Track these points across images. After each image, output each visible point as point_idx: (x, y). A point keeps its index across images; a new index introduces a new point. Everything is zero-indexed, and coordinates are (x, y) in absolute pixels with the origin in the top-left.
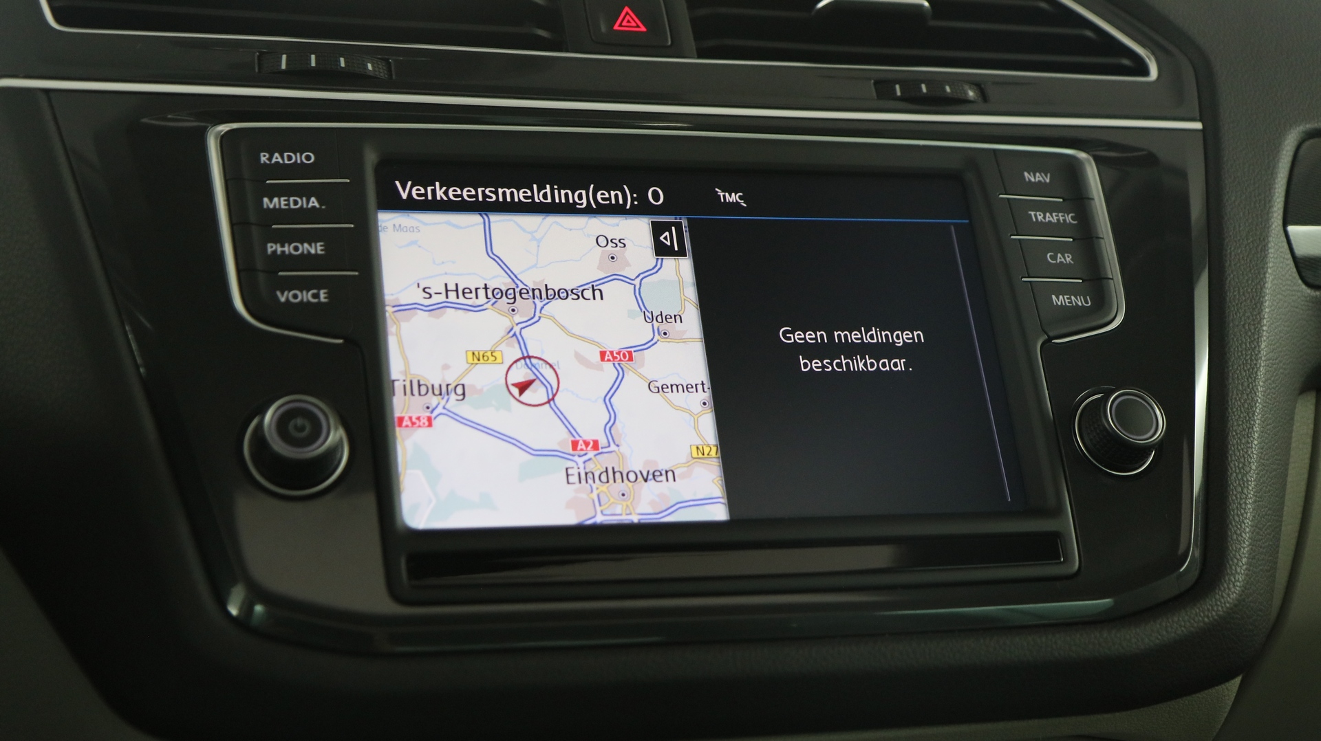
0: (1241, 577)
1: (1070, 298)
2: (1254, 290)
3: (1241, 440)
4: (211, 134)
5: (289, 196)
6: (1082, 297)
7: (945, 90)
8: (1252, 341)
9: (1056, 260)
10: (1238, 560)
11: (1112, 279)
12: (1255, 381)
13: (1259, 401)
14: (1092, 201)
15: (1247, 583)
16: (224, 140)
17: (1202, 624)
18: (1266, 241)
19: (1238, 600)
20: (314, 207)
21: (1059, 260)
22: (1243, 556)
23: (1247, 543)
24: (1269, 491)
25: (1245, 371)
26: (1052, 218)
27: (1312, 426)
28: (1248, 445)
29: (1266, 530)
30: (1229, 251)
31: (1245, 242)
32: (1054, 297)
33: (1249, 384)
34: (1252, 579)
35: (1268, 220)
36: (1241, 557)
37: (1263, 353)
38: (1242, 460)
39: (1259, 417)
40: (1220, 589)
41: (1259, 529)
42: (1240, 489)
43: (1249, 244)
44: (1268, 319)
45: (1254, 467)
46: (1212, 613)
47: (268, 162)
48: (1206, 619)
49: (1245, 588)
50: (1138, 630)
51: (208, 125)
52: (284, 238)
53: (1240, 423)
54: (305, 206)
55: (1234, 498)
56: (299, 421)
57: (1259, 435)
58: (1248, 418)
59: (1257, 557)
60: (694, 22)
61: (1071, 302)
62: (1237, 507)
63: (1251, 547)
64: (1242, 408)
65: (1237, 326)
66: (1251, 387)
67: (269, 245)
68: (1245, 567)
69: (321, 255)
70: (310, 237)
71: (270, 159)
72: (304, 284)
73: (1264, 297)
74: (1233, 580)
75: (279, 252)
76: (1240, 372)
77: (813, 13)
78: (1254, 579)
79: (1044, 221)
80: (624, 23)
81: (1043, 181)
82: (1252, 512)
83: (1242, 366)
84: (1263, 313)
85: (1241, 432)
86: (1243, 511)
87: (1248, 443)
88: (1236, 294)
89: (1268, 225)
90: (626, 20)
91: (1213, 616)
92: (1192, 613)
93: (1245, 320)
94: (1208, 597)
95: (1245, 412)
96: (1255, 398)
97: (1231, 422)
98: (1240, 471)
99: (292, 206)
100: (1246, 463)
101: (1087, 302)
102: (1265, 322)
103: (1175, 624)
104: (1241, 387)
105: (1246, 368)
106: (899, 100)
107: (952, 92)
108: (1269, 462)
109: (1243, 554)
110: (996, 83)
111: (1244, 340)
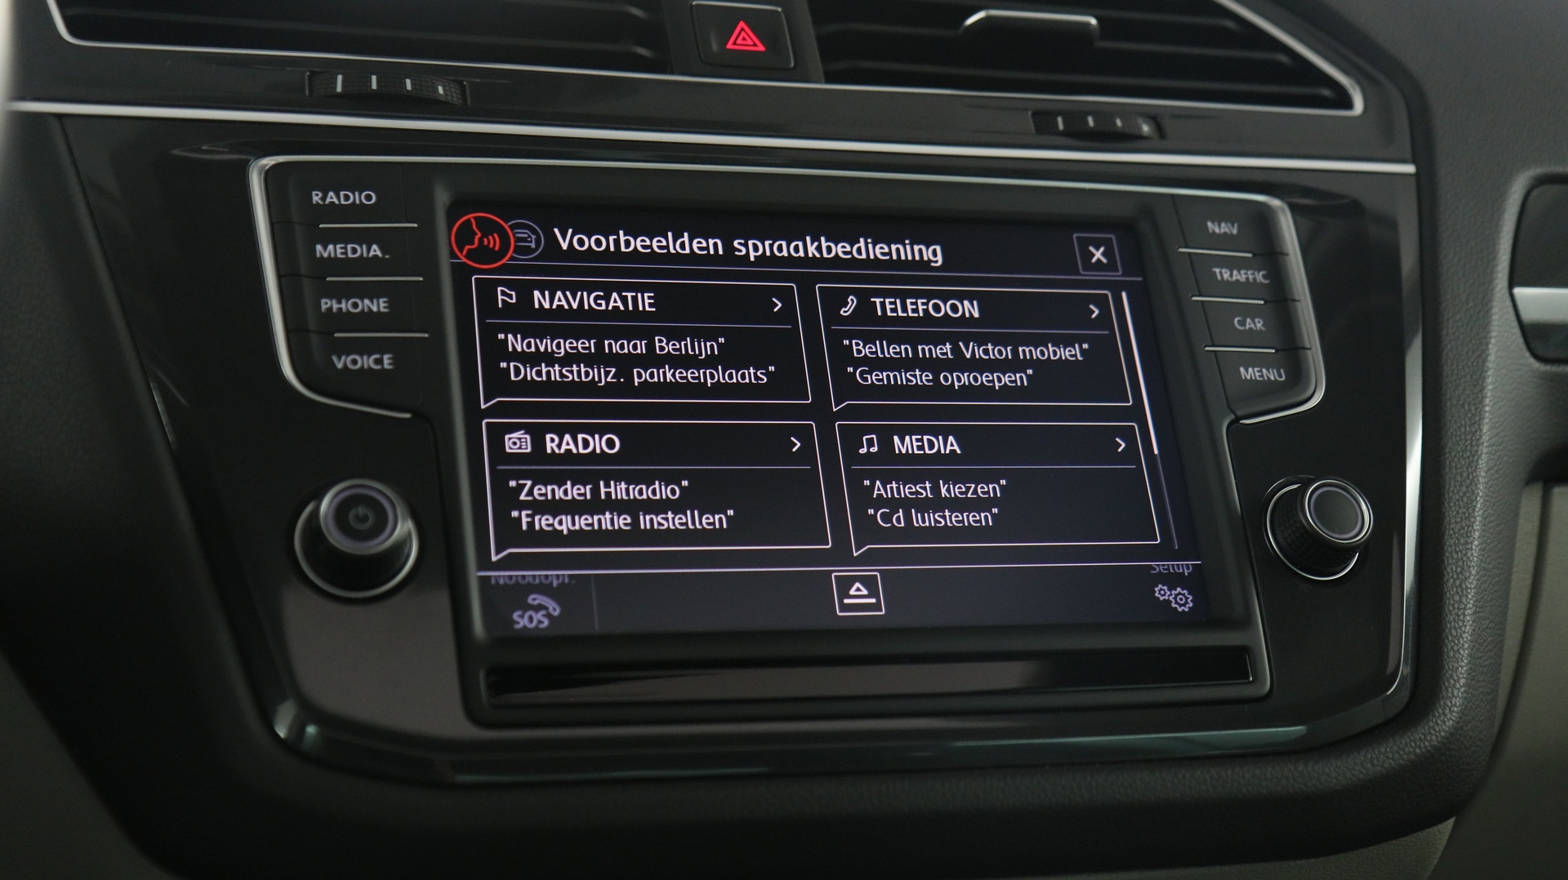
0: (1458, 701)
1: (1261, 371)
2: (1475, 364)
3: (1459, 540)
4: (253, 167)
5: (347, 243)
6: (1275, 371)
7: (1115, 124)
8: (1473, 424)
9: (1245, 325)
10: (1455, 681)
11: (1310, 349)
12: (1475, 470)
13: (1481, 494)
14: (1286, 256)
15: (1466, 708)
16: (270, 175)
17: (1412, 756)
18: (1489, 306)
19: (1455, 728)
20: (375, 257)
21: (1248, 326)
22: (1461, 676)
23: (1465, 661)
24: (1491, 601)
25: (1464, 459)
26: (1240, 276)
27: (1537, 524)
28: (1469, 546)
29: (1487, 646)
30: (1446, 317)
31: (1465, 308)
32: (1242, 370)
33: (1468, 475)
34: (1471, 704)
35: (1491, 281)
36: (1459, 678)
37: (1485, 438)
38: (1461, 564)
39: (1480, 512)
40: (1434, 716)
41: (1480, 644)
42: (1457, 598)
43: (1469, 309)
44: (1491, 398)
45: (1474, 572)
46: (1424, 743)
47: (321, 202)
48: (1418, 751)
49: (1463, 713)
50: (1339, 763)
51: (249, 157)
52: (341, 292)
53: (1459, 520)
54: (365, 255)
55: (1451, 608)
56: (361, 510)
57: (1481, 534)
58: (1467, 515)
59: (1476, 678)
60: (824, 43)
61: (1262, 376)
62: (1454, 619)
63: (1470, 665)
64: (1461, 503)
65: (1456, 406)
66: (1471, 478)
67: (323, 301)
68: (1463, 689)
69: (386, 313)
70: (372, 292)
71: (324, 199)
72: (364, 348)
73: (1486, 372)
74: (1450, 704)
75: (334, 310)
76: (1459, 460)
77: (960, 31)
78: (1473, 704)
79: (1230, 279)
80: (739, 41)
81: (1229, 232)
82: (1471, 625)
83: (1461, 454)
84: (1486, 391)
85: (1460, 530)
86: (1461, 624)
87: (1467, 543)
88: (1454, 366)
89: (1491, 288)
90: (741, 38)
91: (1425, 747)
92: (1401, 743)
93: (1465, 399)
94: (1420, 724)
95: (1464, 507)
96: (1476, 491)
97: (1448, 519)
98: (1458, 576)
99: (350, 255)
100: (1465, 567)
101: (1280, 376)
102: (1487, 401)
103: (1382, 756)
104: (1459, 478)
105: (1465, 456)
106: (1062, 135)
107: (1123, 126)
108: (1491, 566)
109: (1462, 674)
110: (1175, 116)
111: (1463, 422)
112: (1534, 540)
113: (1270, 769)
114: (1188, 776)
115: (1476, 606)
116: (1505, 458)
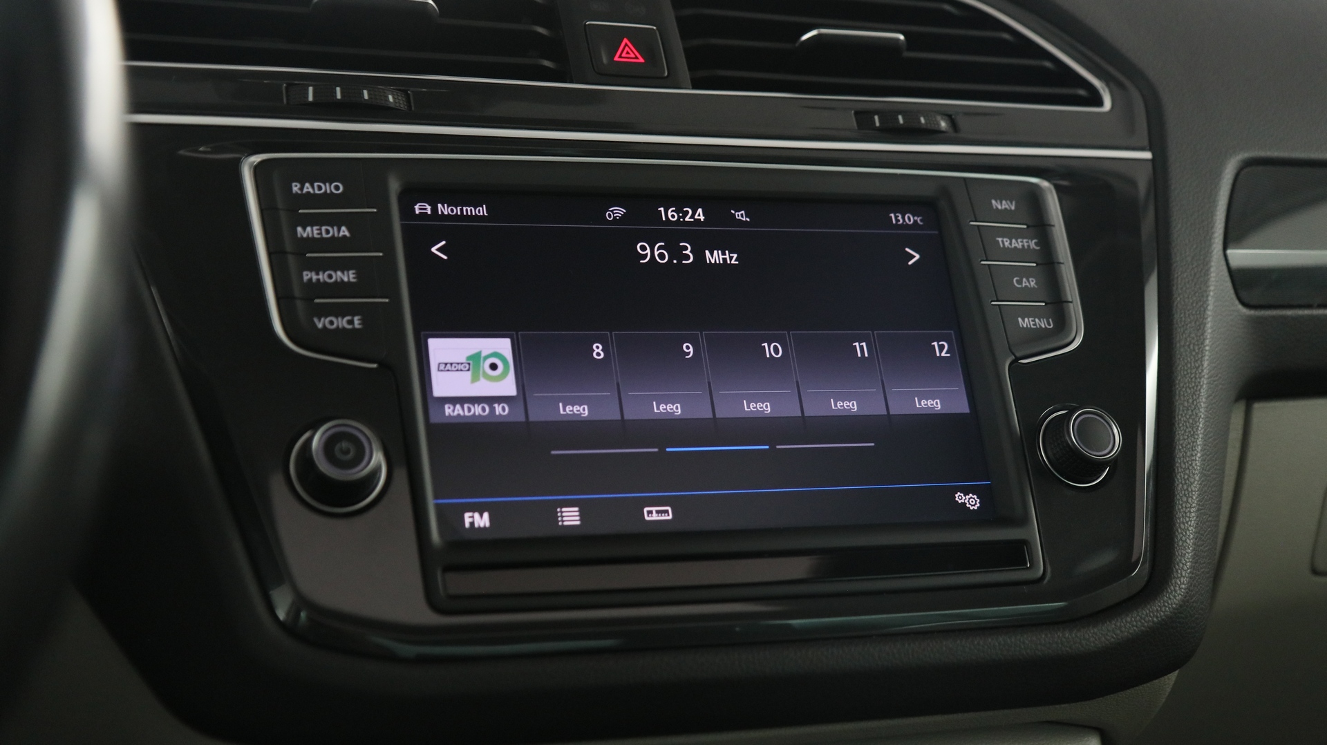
0: (1185, 580)
1: (1034, 321)
2: (1198, 312)
3: (1186, 453)
4: (244, 165)
5: (321, 226)
6: (1045, 320)
7: (920, 121)
8: (1197, 361)
9: (1022, 284)
10: (1183, 564)
11: (1071, 302)
12: (1198, 398)
13: (1202, 416)
14: (1053, 228)
15: (1191, 585)
16: (258, 170)
17: (1151, 624)
18: (1209, 266)
19: (1183, 601)
20: (345, 236)
21: (1024, 285)
23: (1191, 548)
24: (1210, 499)
25: (1190, 389)
26: (1017, 244)
27: (1241, 431)
28: (1194, 458)
29: (1207, 535)
30: (1176, 276)
31: (1191, 267)
32: (1020, 320)
33: (1193, 401)
34: (1195, 582)
35: (1210, 245)
36: (1186, 562)
37: (1205, 371)
38: (1187, 472)
39: (1202, 431)
40: (1168, 592)
41: (1202, 535)
42: (1185, 499)
43: (1193, 268)
44: (1211, 340)
46: (1160, 614)
47: (299, 192)
48: (1155, 619)
49: (1189, 590)
50: (1096, 630)
51: (242, 156)
52: (318, 266)
53: (1186, 437)
54: (336, 235)
55: (1180, 507)
56: (344, 445)
57: (1202, 448)
58: (1192, 433)
59: (1199, 561)
60: (688, 53)
61: (1035, 325)
62: (1183, 516)
64: (1187, 424)
65: (1184, 346)
66: (1195, 404)
67: (305, 273)
68: (1189, 571)
69: (355, 282)
70: (343, 265)
71: (301, 189)
72: (339, 311)
73: (1206, 319)
74: (1179, 583)
75: (314, 280)
77: (797, 45)
78: (1197, 581)
79: (1010, 246)
80: (624, 55)
81: (1009, 208)
82: (1195, 520)
83: (1187, 384)
84: (1206, 334)
85: (1186, 445)
86: (1187, 519)
87: (1192, 455)
88: (1182, 316)
89: (1209, 252)
90: (625, 52)
91: (1161, 616)
92: (1143, 614)
93: (1190, 341)
94: (1157, 599)
95: (1190, 427)
96: (1199, 414)
97: (1178, 436)
98: (1185, 482)
99: (324, 235)
100: (1191, 475)
102: (1207, 342)
103: (1128, 624)
104: (1186, 404)
105: (1191, 386)
106: (878, 129)
107: (926, 123)
108: (1209, 473)
109: (1188, 558)
110: (966, 114)
111: (1189, 359)
113: (1043, 636)
114: (981, 643)
115: (1199, 505)
116: (1221, 386)
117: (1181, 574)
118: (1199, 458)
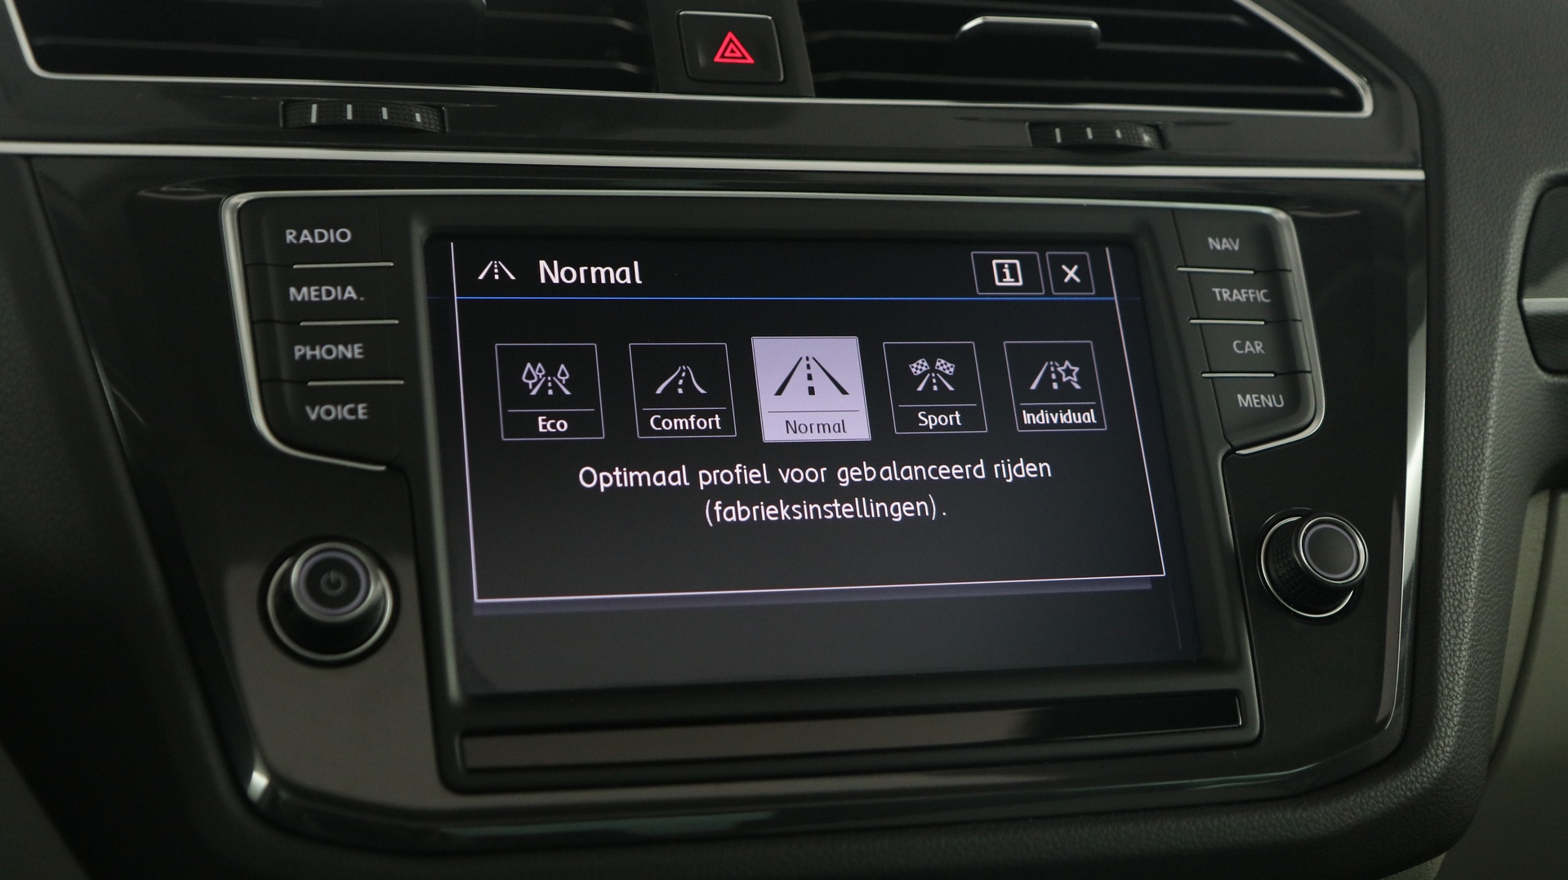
0: (1450, 741)
1: (1259, 398)
2: (1480, 384)
3: (1457, 572)
4: (225, 208)
5: (321, 285)
6: (1273, 396)
7: (1114, 136)
8: (1475, 448)
9: (1244, 349)
10: (1448, 719)
11: (1310, 372)
12: (1476, 498)
13: (1481, 522)
14: (1289, 274)
15: (1459, 746)
16: (242, 214)
17: (1403, 799)
18: (1497, 321)
19: (1447, 768)
20: (350, 299)
22: (1455, 714)
23: (1460, 699)
24: (1489, 631)
25: (1465, 486)
26: (1240, 296)
27: (1543, 530)
28: (1466, 578)
29: (1484, 679)
30: (1451, 335)
31: (1471, 324)
32: (1239, 397)
33: (1469, 503)
34: (1465, 742)
35: (1499, 294)
36: (1453, 716)
37: (1488, 462)
38: (1458, 597)
39: (1480, 542)
40: (1427, 757)
41: (1476, 679)
42: (1453, 633)
43: (1475, 325)
44: (1496, 419)
46: (1415, 786)
47: (295, 242)
48: (1408, 793)
49: (1456, 753)
50: (1328, 809)
51: (221, 196)
52: (315, 338)
53: (1458, 550)
54: (340, 297)
55: (1447, 643)
56: (333, 575)
57: (1480, 564)
58: (1466, 544)
59: (1471, 714)
60: (814, 50)
61: (1260, 403)
62: (1450, 655)
63: (1464, 702)
64: (1460, 532)
65: (1458, 429)
66: (1471, 505)
67: (297, 348)
68: (1456, 728)
69: (361, 359)
70: (345, 337)
71: (298, 237)
72: (339, 397)
73: (1490, 392)
74: (1443, 745)
75: (308, 357)
76: (1460, 487)
77: (957, 36)
78: (1467, 741)
79: (1230, 299)
80: (727, 54)
81: (1230, 248)
82: (1468, 661)
83: (1462, 480)
84: (1490, 412)
85: (1458, 561)
86: (1456, 660)
87: (1466, 575)
88: (1457, 389)
89: (1499, 301)
90: (729, 50)
91: (1417, 789)
92: (1392, 786)
93: (1468, 422)
94: (1411, 767)
95: (1464, 536)
96: (1477, 520)
97: (1447, 549)
98: (1455, 610)
99: (324, 298)
100: (1463, 600)
101: (1279, 403)
102: (1491, 422)
103: (1371, 800)
104: (1459, 506)
105: (1466, 482)
106: (1061, 147)
107: (1123, 138)
108: (1489, 596)
109: (1456, 712)
110: (1179, 124)
111: (1466, 447)
112: (1540, 547)
113: (1257, 817)
115: (1473, 640)
116: (1509, 480)
117: (1446, 732)
118: (1475, 577)
